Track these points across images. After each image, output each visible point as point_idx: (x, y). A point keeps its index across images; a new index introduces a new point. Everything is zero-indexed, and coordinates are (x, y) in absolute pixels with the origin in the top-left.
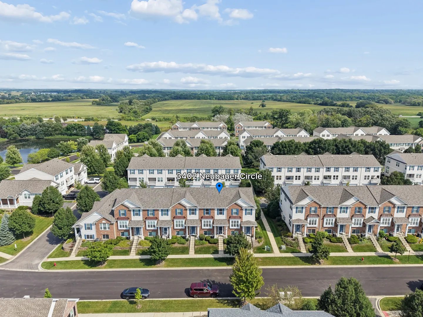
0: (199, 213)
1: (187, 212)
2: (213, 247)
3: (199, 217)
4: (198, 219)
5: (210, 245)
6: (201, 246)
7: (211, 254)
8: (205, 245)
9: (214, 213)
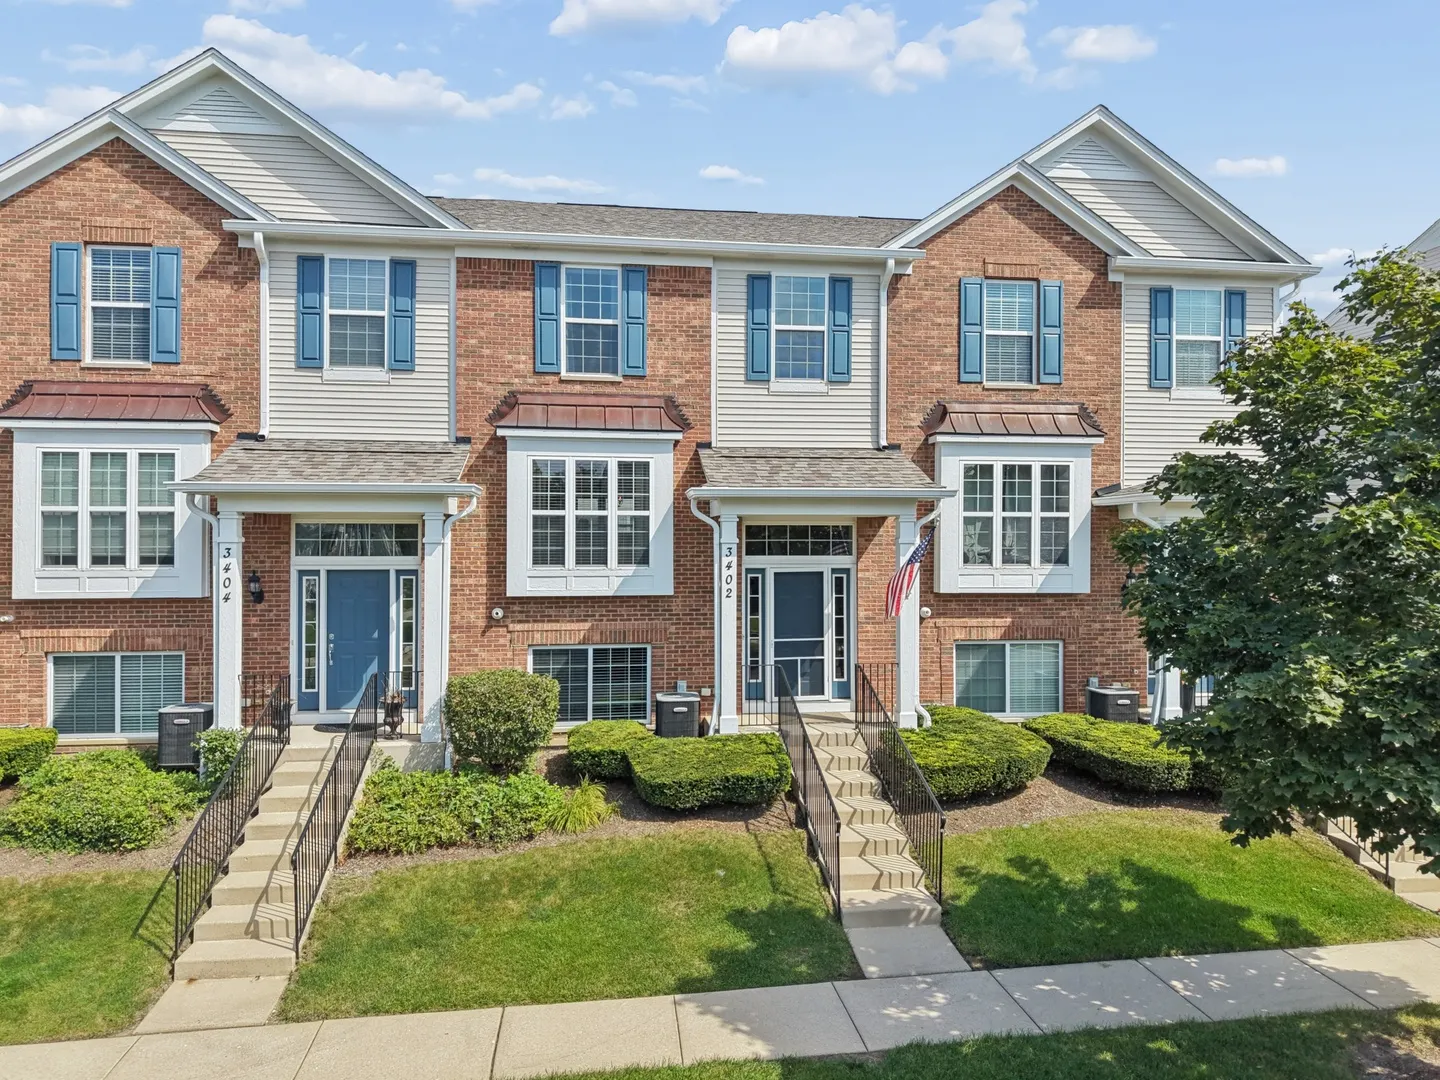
0: (462, 329)
1: (251, 314)
2: (707, 859)
3: (461, 406)
4: (439, 433)
5: (641, 832)
6: (469, 855)
7: (688, 986)
8: (549, 841)
9: (700, 336)
